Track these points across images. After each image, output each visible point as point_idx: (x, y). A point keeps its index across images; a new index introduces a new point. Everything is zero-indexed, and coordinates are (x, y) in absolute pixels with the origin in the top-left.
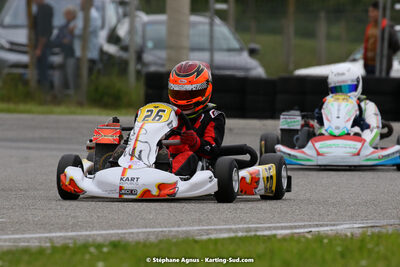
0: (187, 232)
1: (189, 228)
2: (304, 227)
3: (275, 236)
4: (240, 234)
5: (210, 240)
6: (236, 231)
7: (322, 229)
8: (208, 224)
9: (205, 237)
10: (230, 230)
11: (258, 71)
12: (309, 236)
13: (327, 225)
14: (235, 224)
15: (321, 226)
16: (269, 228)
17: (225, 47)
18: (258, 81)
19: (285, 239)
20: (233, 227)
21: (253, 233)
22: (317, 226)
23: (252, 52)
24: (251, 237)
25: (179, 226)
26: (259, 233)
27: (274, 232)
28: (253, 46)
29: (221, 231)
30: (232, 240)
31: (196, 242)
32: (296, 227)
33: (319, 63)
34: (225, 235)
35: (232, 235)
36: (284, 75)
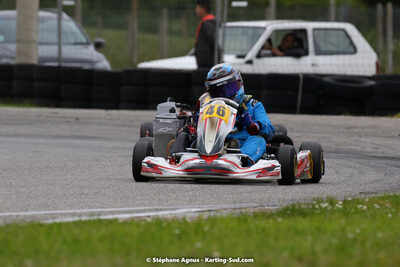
0: (34, 216)
1: (36, 213)
2: (145, 211)
3: (116, 220)
4: (84, 218)
5: (55, 223)
6: (80, 215)
7: (161, 213)
8: (54, 209)
9: (51, 221)
10: (74, 214)
11: (104, 64)
12: (149, 220)
13: (166, 210)
14: (80, 208)
15: (161, 210)
16: (112, 213)
17: (72, 41)
18: (103, 74)
19: (126, 223)
20: (78, 211)
21: (95, 218)
22: (157, 210)
23: (98, 46)
24: (94, 221)
25: (26, 211)
26: (102, 217)
27: (117, 216)
28: (99, 40)
29: (66, 215)
30: (76, 224)
31: (41, 225)
32: (137, 212)
33: (162, 57)
34: (69, 219)
35: (76, 219)
36: (129, 68)
